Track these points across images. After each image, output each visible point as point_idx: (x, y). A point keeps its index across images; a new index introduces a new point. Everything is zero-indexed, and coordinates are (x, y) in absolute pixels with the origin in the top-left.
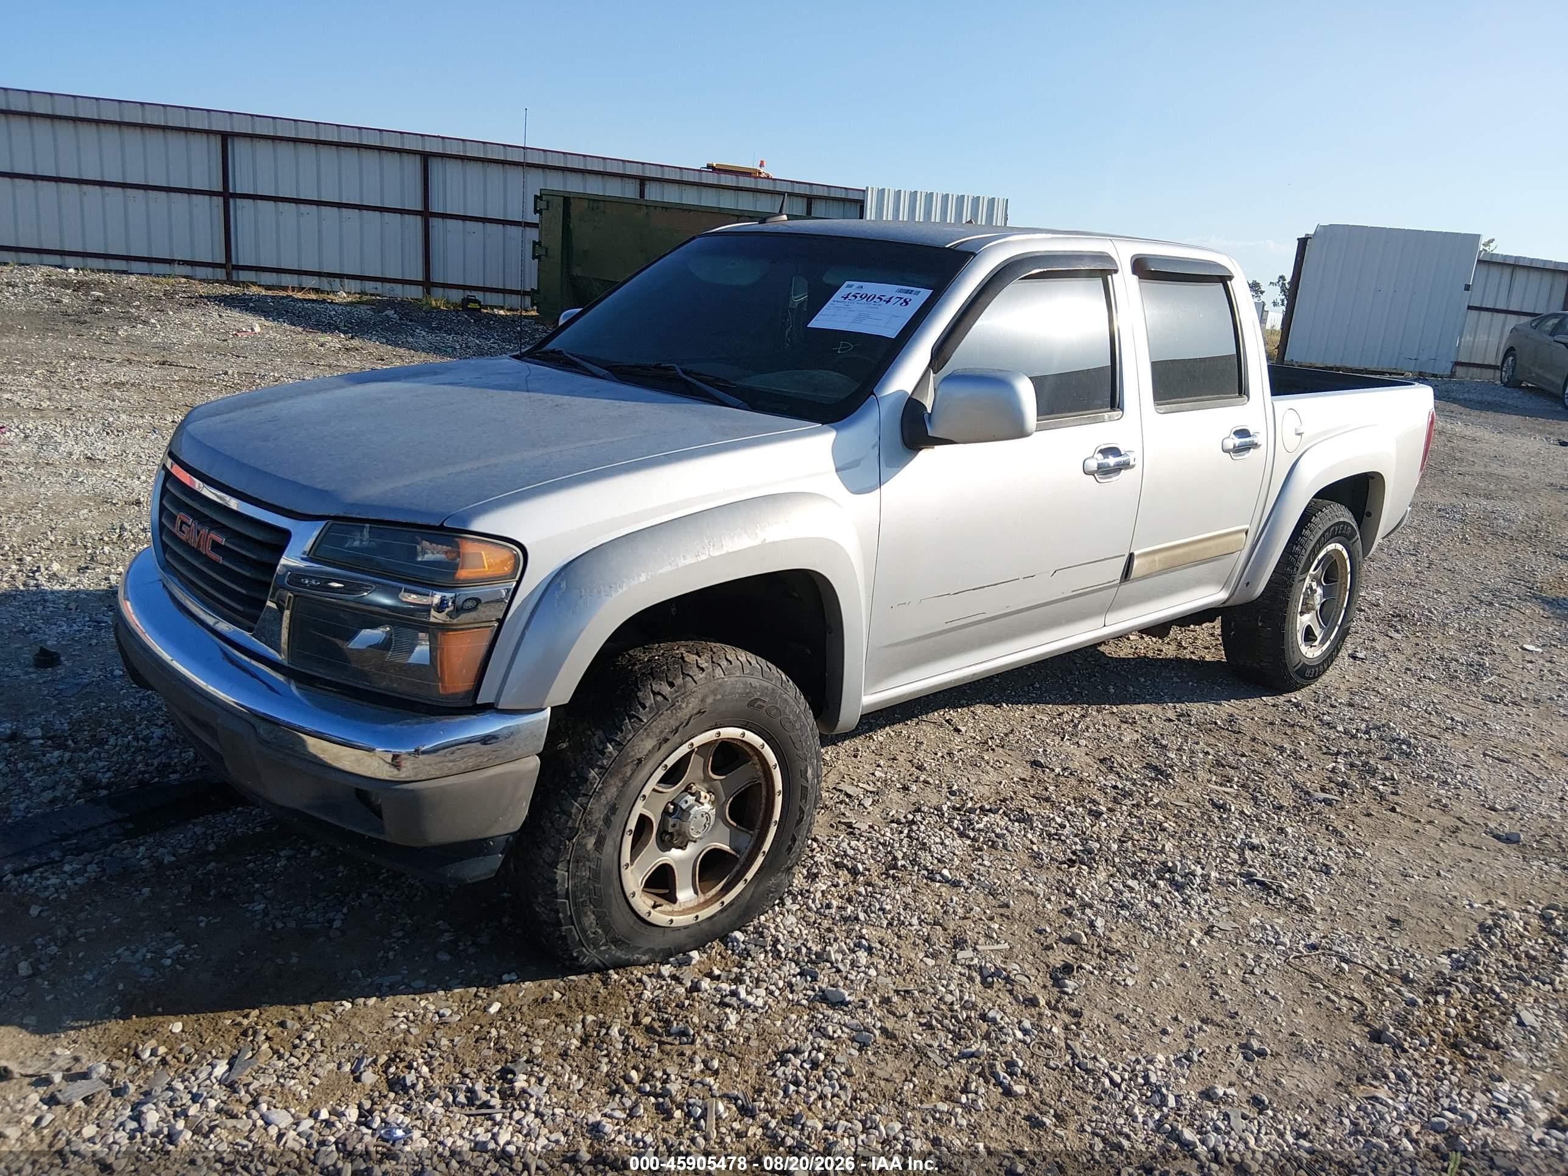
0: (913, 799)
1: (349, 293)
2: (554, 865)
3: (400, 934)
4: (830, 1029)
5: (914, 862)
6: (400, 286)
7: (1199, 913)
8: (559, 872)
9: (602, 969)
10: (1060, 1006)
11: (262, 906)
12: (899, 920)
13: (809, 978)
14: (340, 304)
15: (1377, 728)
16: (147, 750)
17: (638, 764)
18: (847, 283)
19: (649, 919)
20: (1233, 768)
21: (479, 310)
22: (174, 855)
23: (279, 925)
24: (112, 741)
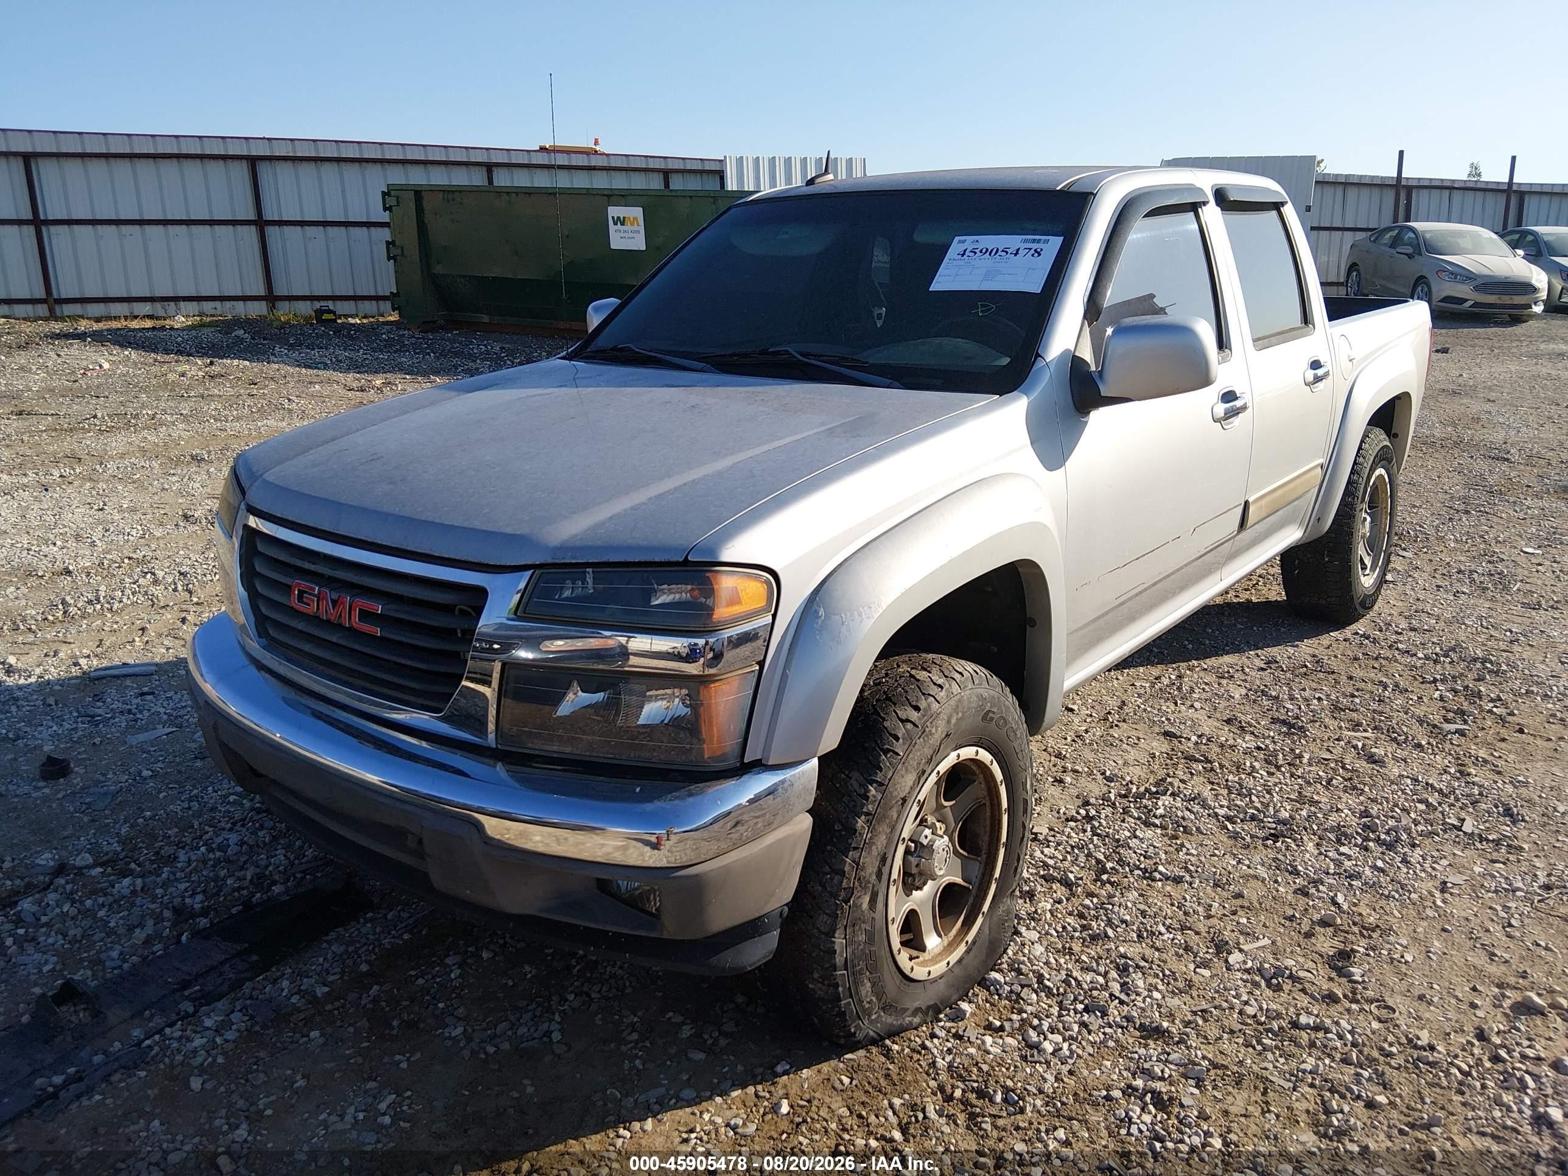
0: (1074, 792)
1: (187, 316)
2: (831, 934)
3: (635, 1036)
4: (1157, 1070)
5: (1121, 862)
6: (241, 303)
7: (1424, 871)
8: (837, 941)
9: (877, 1041)
10: (1359, 997)
11: (459, 1030)
12: (1147, 931)
13: (1099, 1014)
14: (183, 329)
15: (1453, 649)
16: (228, 861)
17: (903, 804)
18: (957, 239)
19: (912, 975)
20: (1352, 710)
21: (335, 321)
22: (325, 985)
23: (491, 1050)
24: (182, 856)
